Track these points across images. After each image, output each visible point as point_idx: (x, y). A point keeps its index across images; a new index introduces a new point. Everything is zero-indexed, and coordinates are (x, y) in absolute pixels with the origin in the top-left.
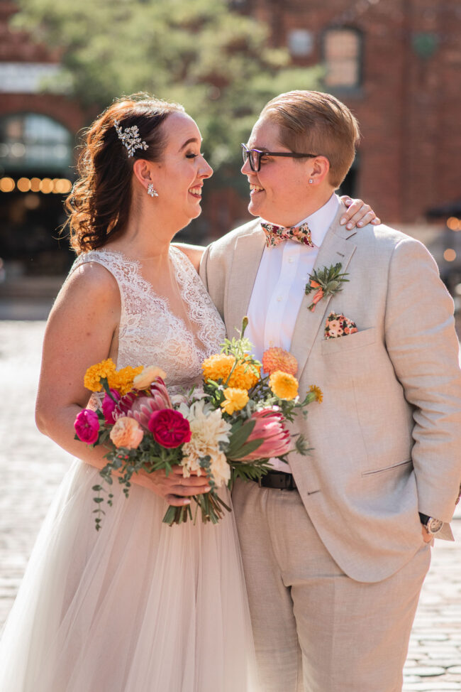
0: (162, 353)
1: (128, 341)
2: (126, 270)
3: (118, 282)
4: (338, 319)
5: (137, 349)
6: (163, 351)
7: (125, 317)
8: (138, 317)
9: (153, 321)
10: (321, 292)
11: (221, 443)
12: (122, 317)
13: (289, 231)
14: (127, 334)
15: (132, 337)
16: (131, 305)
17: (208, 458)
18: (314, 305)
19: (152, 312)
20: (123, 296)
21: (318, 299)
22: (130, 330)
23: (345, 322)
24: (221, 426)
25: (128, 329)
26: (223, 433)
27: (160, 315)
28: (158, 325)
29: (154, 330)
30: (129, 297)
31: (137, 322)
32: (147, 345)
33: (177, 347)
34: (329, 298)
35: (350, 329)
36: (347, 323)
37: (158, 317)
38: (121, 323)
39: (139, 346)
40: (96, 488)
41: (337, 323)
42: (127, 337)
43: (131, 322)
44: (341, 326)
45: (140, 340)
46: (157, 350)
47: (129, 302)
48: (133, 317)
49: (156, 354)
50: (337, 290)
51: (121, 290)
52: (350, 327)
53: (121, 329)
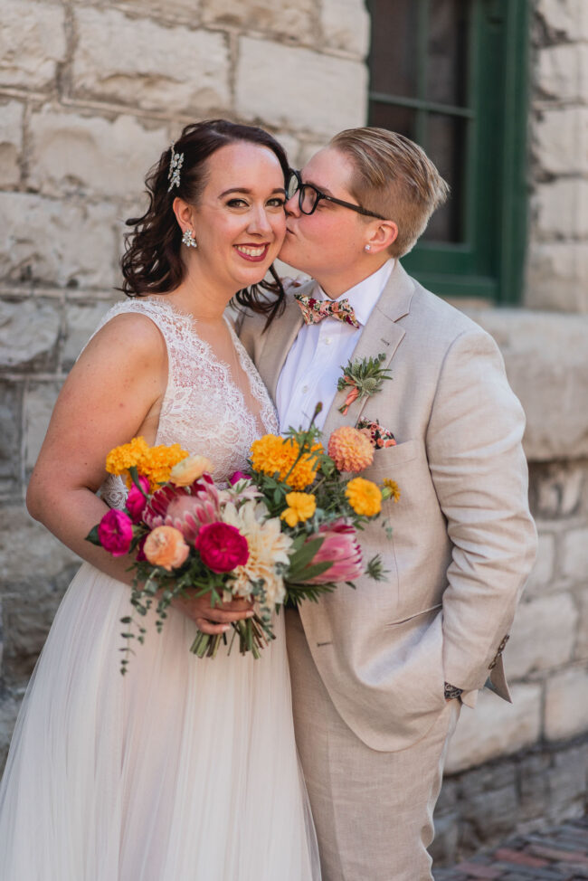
0: (216, 439)
1: (173, 420)
2: (178, 325)
3: (167, 342)
4: (369, 427)
5: (183, 433)
6: (217, 437)
7: (172, 388)
8: (188, 391)
9: (206, 398)
10: (355, 392)
11: (279, 564)
12: (169, 388)
13: (328, 306)
14: (173, 411)
15: (178, 415)
16: (181, 374)
17: (262, 582)
18: (345, 406)
19: (205, 387)
20: (172, 361)
21: (351, 399)
22: (178, 407)
23: (377, 432)
24: (279, 540)
25: (174, 405)
26: (282, 549)
27: (215, 392)
28: (213, 402)
29: (208, 409)
30: (178, 364)
31: (186, 396)
32: (198, 428)
33: (235, 432)
34: (365, 399)
35: (385, 441)
36: (381, 433)
37: (212, 394)
38: (166, 396)
39: (187, 428)
40: (126, 620)
41: (369, 432)
42: (171, 415)
43: (179, 396)
44: (373, 437)
45: (189, 421)
46: (211, 435)
47: (178, 370)
48: (182, 390)
49: (208, 440)
50: (375, 390)
51: (170, 354)
52: (385, 438)
53: (165, 404)
